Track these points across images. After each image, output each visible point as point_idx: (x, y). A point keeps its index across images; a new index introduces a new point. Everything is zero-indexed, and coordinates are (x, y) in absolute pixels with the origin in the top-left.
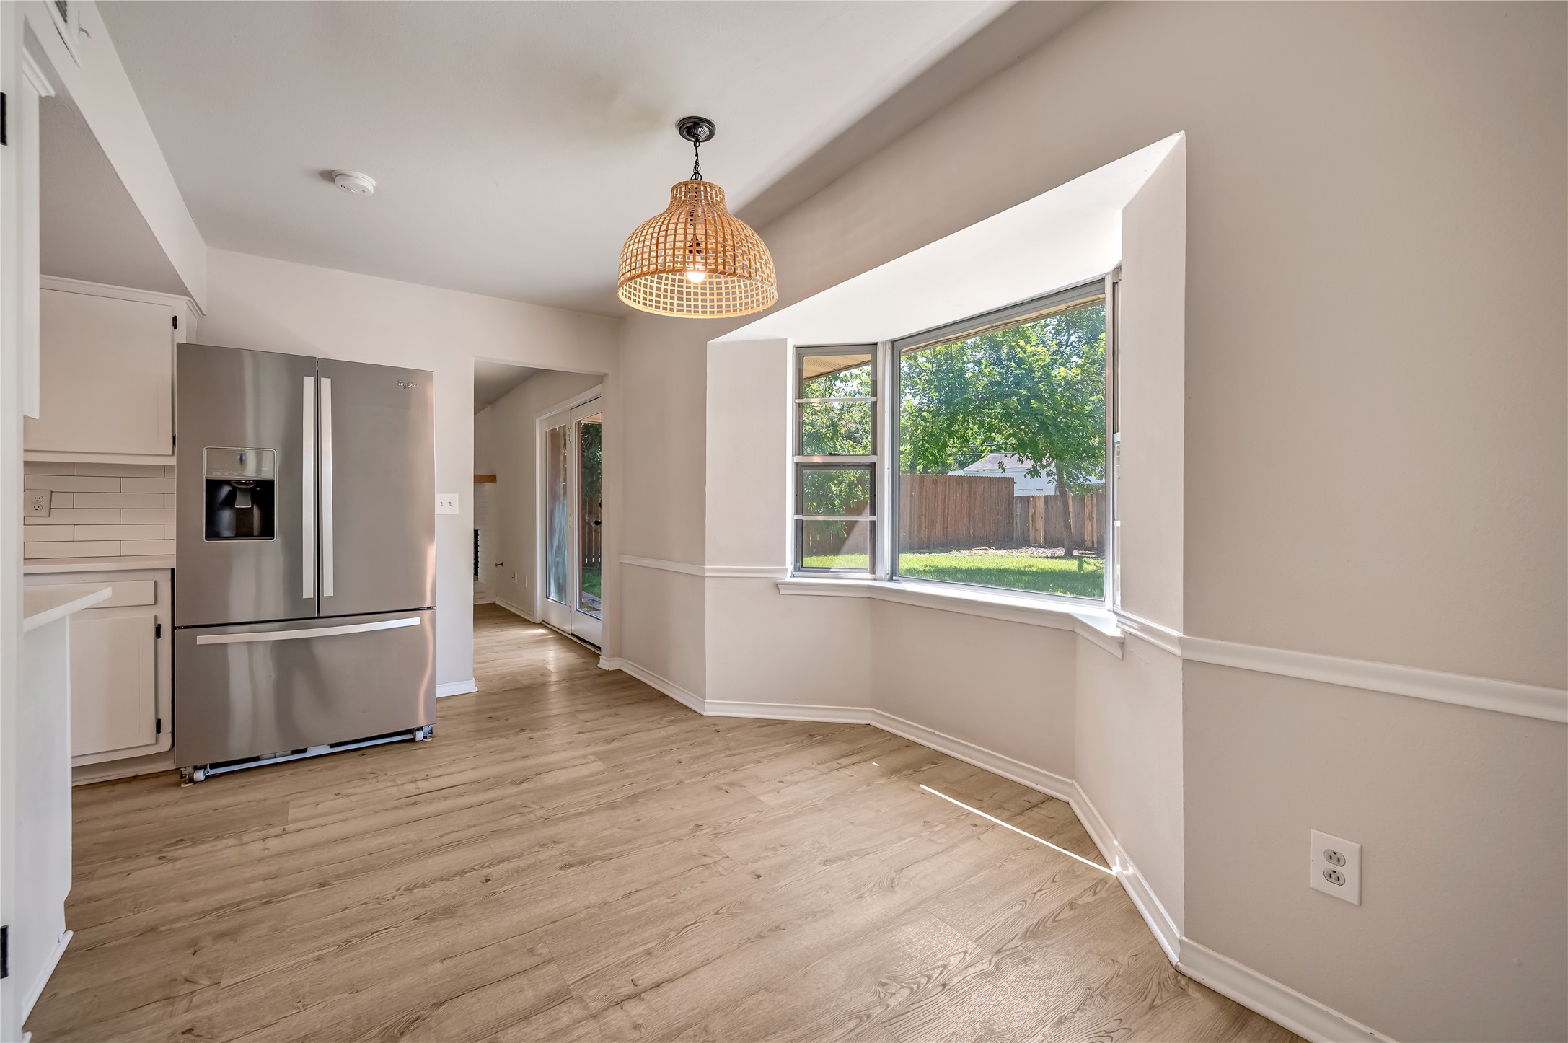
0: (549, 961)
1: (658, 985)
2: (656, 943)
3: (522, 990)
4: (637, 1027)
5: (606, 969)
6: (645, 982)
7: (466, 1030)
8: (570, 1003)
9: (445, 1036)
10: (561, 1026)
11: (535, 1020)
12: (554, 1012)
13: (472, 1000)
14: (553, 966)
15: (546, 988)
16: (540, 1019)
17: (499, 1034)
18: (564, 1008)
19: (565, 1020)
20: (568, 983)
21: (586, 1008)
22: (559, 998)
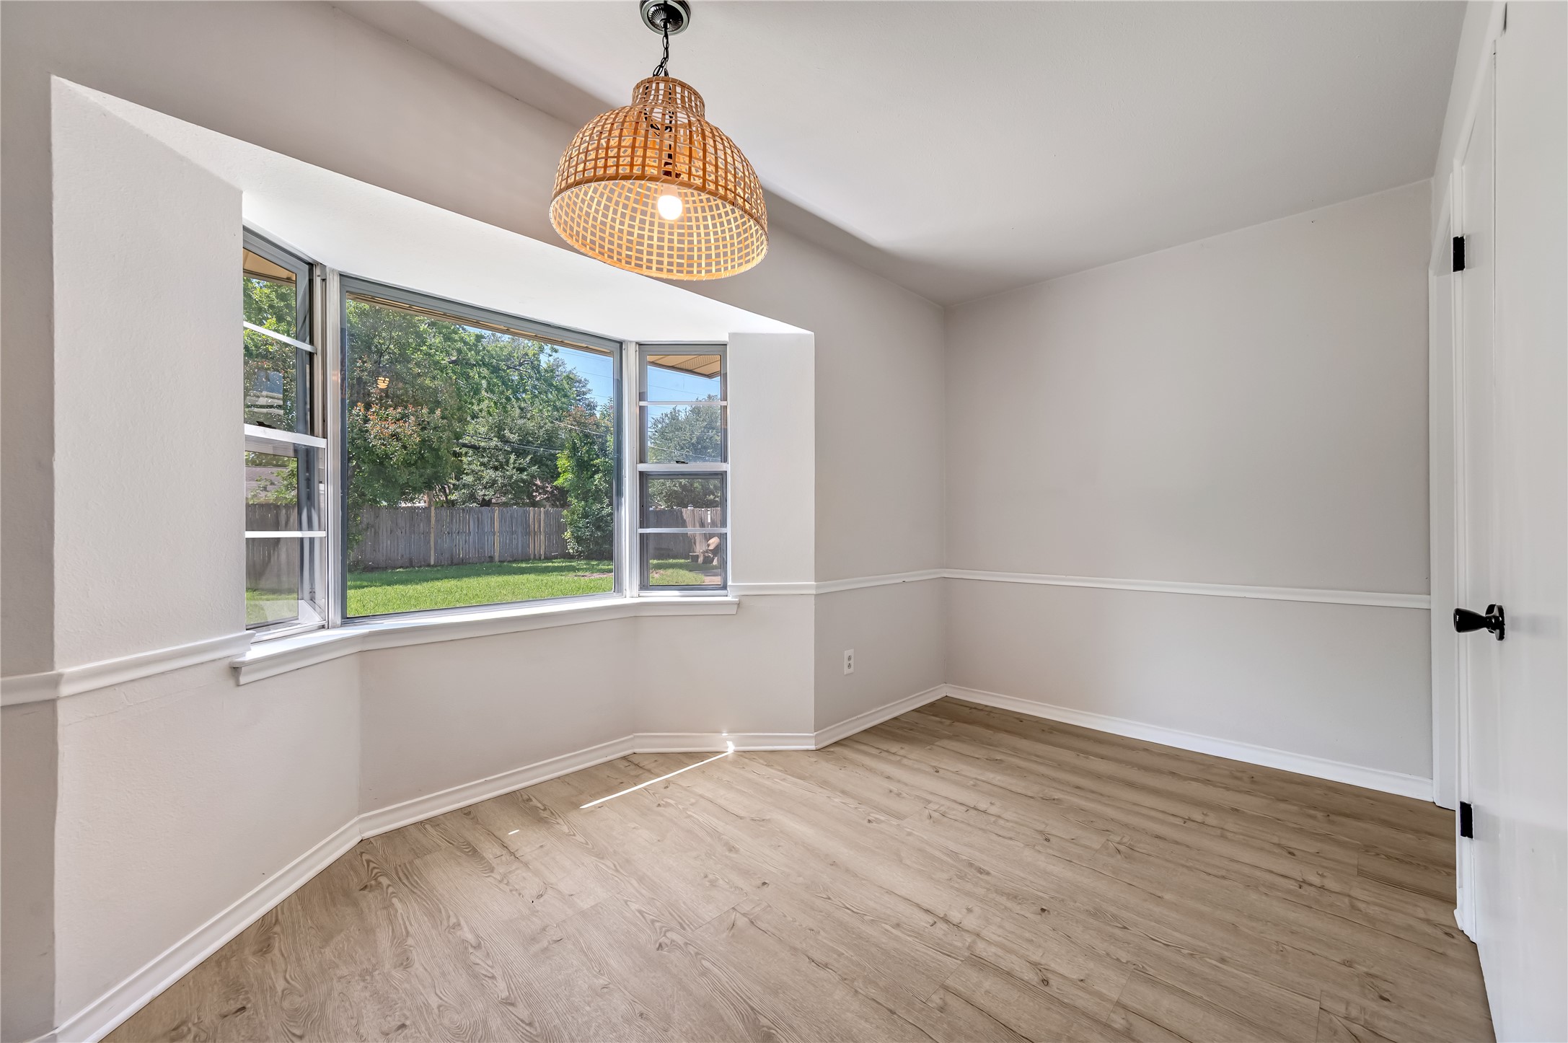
0: (946, 988)
1: (927, 911)
2: (883, 925)
3: (987, 992)
4: (969, 910)
5: (930, 946)
6: (930, 919)
7: (1049, 1009)
8: (977, 953)
9: (1065, 1021)
10: (1000, 950)
11: (1006, 967)
12: (992, 959)
13: (1023, 1025)
14: (950, 982)
15: (974, 975)
16: (1004, 965)
17: (1034, 983)
18: (984, 955)
19: (993, 949)
20: (960, 963)
21: (974, 942)
22: (978, 962)
